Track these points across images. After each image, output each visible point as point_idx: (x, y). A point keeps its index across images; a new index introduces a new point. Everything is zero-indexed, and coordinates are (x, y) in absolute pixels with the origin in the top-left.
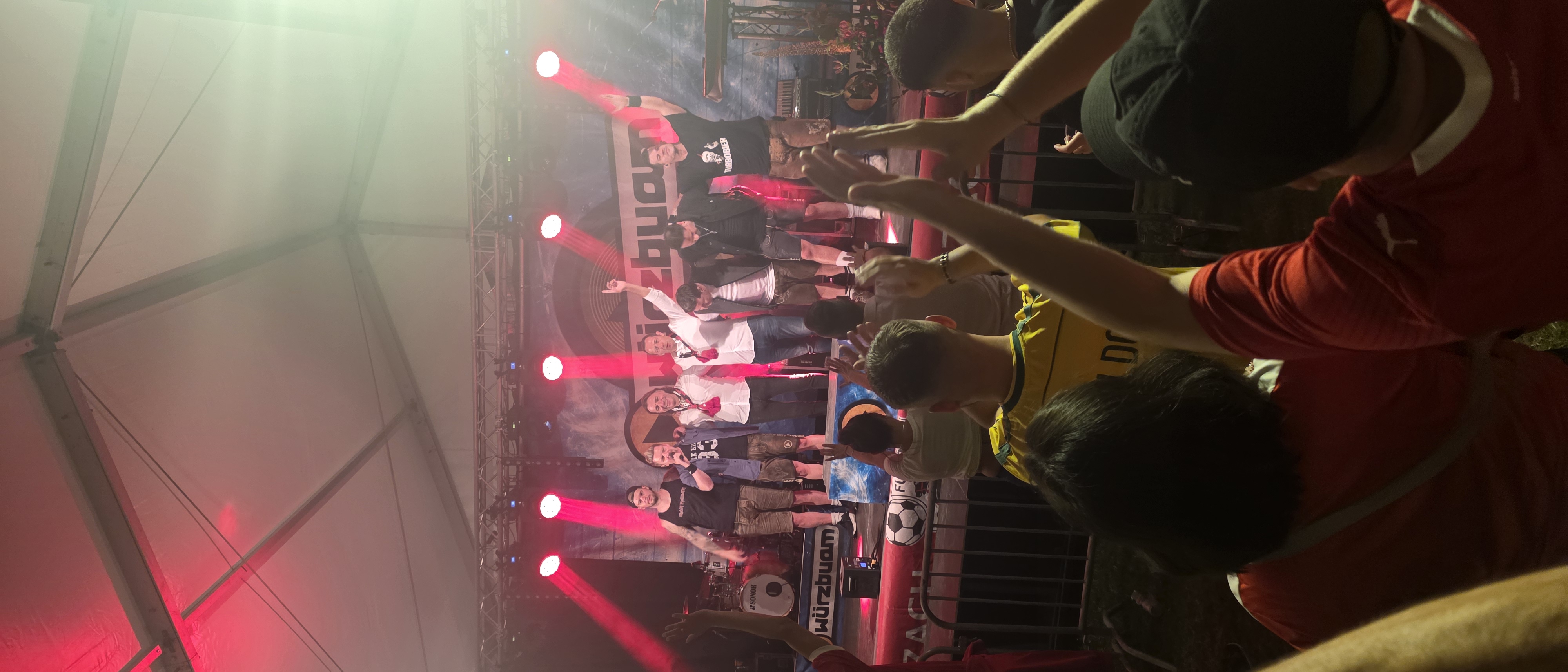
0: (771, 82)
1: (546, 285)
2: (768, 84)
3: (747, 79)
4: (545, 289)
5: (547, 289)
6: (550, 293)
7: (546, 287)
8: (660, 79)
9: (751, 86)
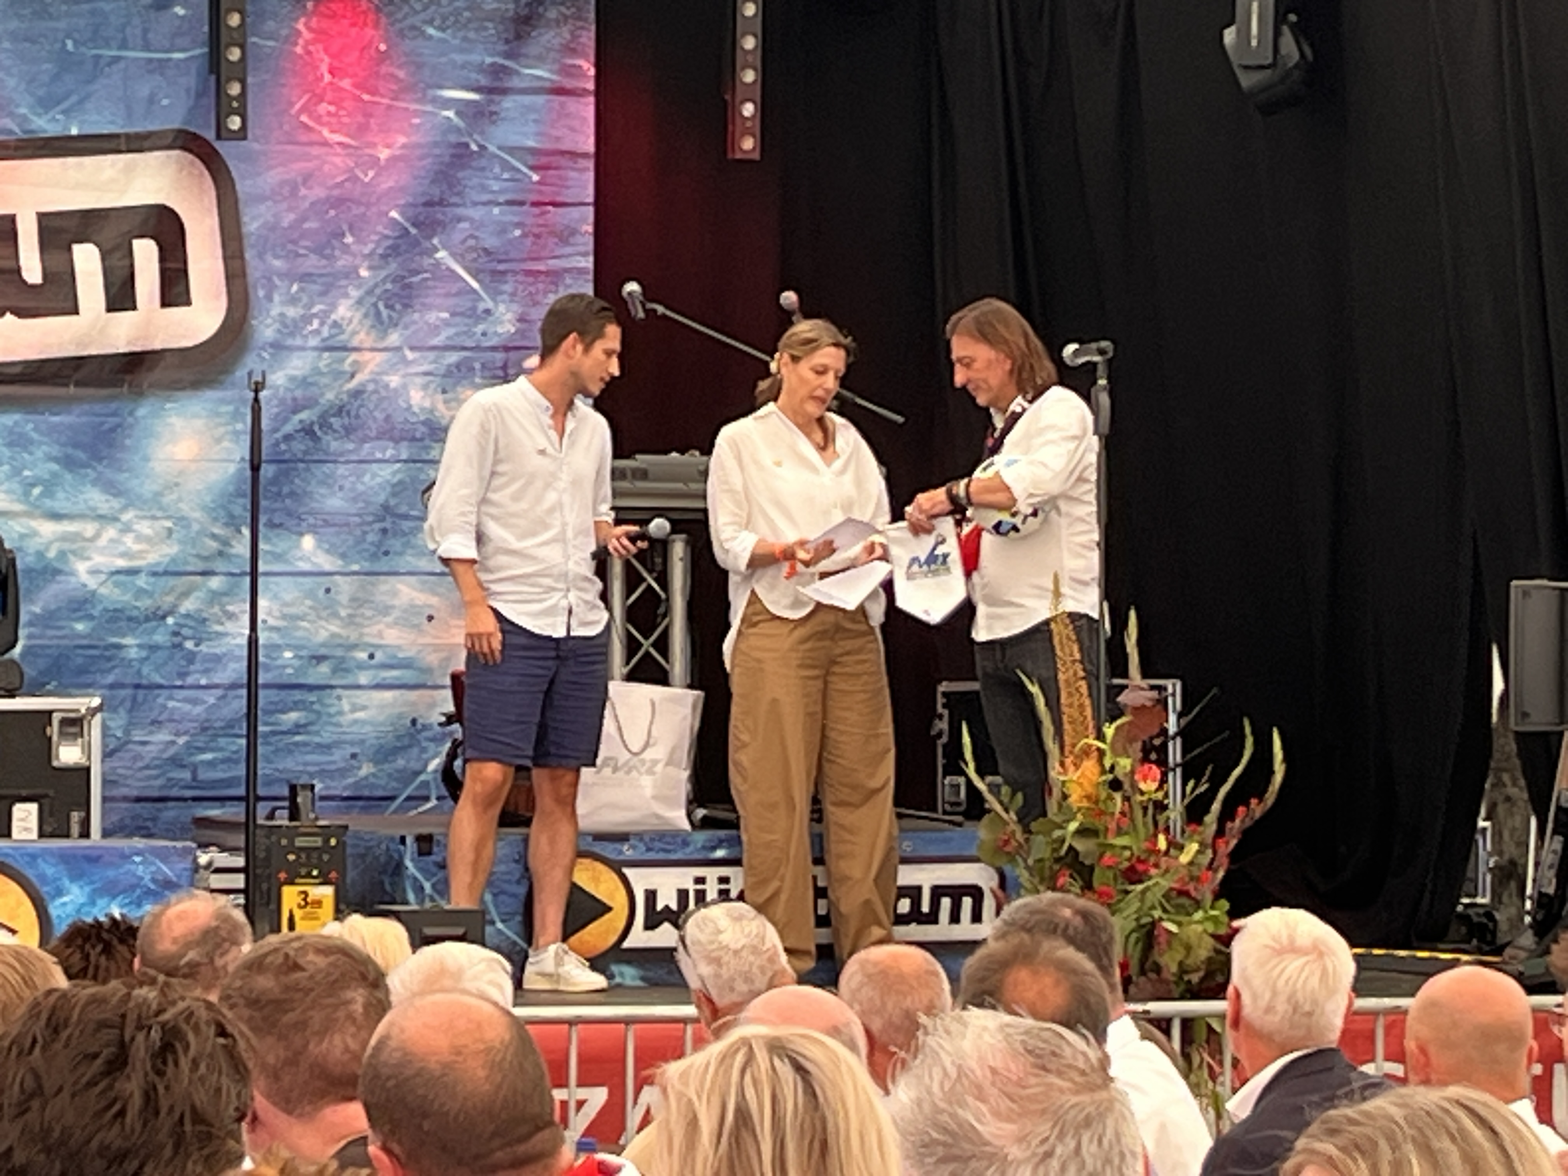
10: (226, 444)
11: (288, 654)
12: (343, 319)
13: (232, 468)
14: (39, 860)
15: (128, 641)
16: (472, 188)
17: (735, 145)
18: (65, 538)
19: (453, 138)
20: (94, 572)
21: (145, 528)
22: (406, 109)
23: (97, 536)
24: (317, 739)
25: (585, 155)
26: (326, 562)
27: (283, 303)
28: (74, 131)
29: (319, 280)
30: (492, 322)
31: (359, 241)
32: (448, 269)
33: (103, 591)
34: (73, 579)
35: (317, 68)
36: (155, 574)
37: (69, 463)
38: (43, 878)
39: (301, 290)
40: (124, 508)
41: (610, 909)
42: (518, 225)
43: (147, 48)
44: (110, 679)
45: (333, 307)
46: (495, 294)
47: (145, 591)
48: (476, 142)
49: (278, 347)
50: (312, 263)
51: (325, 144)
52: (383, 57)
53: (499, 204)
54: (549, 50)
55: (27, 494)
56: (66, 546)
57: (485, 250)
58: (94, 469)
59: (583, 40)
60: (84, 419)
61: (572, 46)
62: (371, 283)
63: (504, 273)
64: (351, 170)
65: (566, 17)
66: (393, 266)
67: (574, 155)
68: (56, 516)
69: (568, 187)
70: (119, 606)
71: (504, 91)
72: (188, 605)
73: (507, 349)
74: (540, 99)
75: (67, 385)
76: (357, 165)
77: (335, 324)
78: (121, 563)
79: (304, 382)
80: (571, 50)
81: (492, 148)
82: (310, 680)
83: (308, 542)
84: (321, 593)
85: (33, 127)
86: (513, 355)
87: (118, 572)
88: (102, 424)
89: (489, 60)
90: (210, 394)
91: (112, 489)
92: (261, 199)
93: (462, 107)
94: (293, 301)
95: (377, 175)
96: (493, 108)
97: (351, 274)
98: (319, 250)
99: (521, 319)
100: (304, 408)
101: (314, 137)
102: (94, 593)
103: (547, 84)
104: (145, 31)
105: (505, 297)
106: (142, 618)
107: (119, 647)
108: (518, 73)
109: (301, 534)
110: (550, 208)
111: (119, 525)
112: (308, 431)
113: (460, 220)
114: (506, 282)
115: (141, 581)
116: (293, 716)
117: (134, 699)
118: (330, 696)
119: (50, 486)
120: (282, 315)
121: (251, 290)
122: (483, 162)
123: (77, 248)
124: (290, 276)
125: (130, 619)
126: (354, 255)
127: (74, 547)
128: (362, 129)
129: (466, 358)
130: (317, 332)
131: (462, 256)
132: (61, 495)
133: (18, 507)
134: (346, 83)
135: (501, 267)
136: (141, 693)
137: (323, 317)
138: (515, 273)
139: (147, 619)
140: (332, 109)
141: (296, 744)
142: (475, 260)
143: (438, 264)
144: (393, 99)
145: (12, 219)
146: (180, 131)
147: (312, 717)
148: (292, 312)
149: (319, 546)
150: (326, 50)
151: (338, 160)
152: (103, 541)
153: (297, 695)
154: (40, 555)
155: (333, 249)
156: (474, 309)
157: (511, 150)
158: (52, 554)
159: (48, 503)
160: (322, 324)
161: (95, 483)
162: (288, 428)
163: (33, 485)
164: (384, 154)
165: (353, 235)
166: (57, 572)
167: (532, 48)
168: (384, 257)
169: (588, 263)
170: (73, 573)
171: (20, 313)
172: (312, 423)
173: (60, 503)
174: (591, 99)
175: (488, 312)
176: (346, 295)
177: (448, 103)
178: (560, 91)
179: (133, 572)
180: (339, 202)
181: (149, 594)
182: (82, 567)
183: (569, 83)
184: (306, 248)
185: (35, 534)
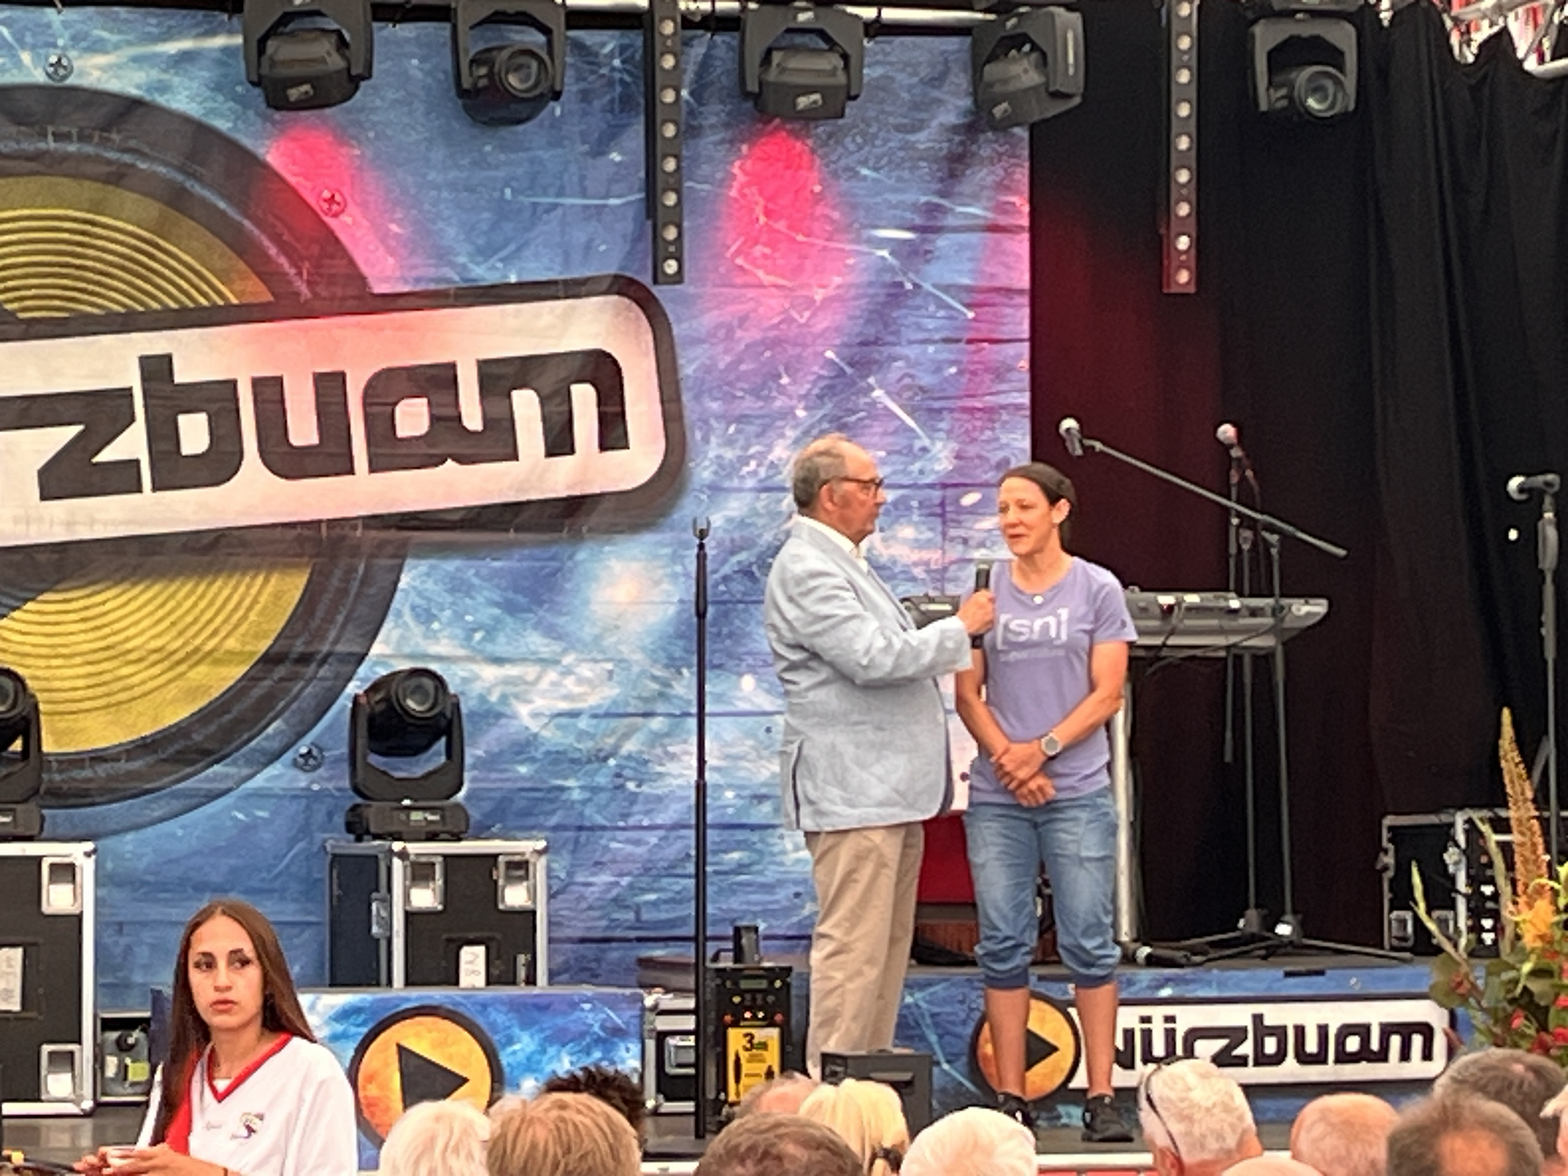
0: (766, 808)
1: (64, 62)
2: (761, 798)
3: (768, 730)
4: (53, 59)
5: (52, 65)
6: (39, 77)
7: (59, 60)
8: (752, 450)
9: (750, 742)
10: (665, 586)
11: (730, 794)
12: (780, 459)
13: (672, 610)
14: (490, 1009)
15: (571, 783)
16: (908, 327)
17: (1171, 278)
18: (507, 681)
19: (887, 278)
20: (535, 715)
21: (586, 671)
22: (843, 250)
23: (538, 679)
24: (760, 879)
25: (1020, 292)
26: (766, 703)
27: (719, 445)
28: (513, 279)
29: (758, 422)
30: (930, 459)
31: (794, 382)
32: (886, 408)
33: (546, 733)
34: (515, 722)
35: (751, 211)
36: (595, 716)
37: (510, 608)
38: (493, 1025)
39: (738, 431)
40: (565, 651)
41: (1055, 1049)
42: (952, 363)
43: (584, 194)
44: (553, 821)
45: (770, 448)
46: (932, 431)
47: (587, 733)
48: (910, 280)
49: (715, 489)
50: (749, 405)
51: (761, 286)
52: (818, 199)
53: (934, 342)
54: (983, 188)
55: (469, 638)
56: (510, 689)
57: (921, 389)
58: (536, 613)
59: (1017, 176)
60: (525, 564)
61: (1006, 182)
62: (806, 424)
63: (940, 411)
64: (786, 311)
65: (1000, 155)
66: (828, 407)
67: (1009, 292)
68: (498, 661)
69: (1003, 324)
70: (561, 748)
71: (938, 230)
72: (630, 747)
73: (944, 486)
74: (975, 238)
75: (507, 530)
76: (793, 306)
77: (772, 465)
78: (564, 706)
79: (742, 524)
80: (1003, 187)
81: (927, 286)
82: (753, 820)
83: (748, 682)
84: (762, 733)
85: (473, 275)
86: (950, 492)
87: (560, 715)
88: (542, 568)
89: (923, 199)
90: (648, 538)
91: (552, 632)
92: (698, 341)
93: (896, 247)
94: (730, 442)
95: (813, 315)
96: (928, 247)
97: (788, 414)
98: (756, 392)
99: (958, 457)
100: (742, 549)
101: (749, 279)
102: (535, 736)
103: (981, 222)
104: (582, 178)
105: (942, 435)
106: (584, 759)
107: (562, 789)
108: (952, 210)
109: (740, 675)
110: (985, 345)
111: (559, 668)
112: (747, 573)
113: (895, 360)
114: (942, 420)
115: (583, 723)
116: (735, 856)
117: (577, 841)
118: (772, 836)
119: (491, 632)
120: (719, 457)
121: (688, 434)
122: (919, 301)
123: (515, 394)
124: (727, 419)
125: (573, 761)
126: (790, 397)
127: (516, 690)
128: (798, 270)
129: (903, 496)
130: (754, 473)
131: (899, 394)
132: (501, 638)
133: (461, 652)
134: (781, 225)
135: (937, 405)
136: (584, 835)
137: (760, 457)
138: (951, 410)
139: (589, 761)
140: (767, 251)
141: (740, 884)
142: (911, 398)
143: (874, 403)
144: (828, 240)
145: (453, 366)
146: (616, 277)
147: (755, 857)
148: (729, 454)
149: (758, 686)
150: (761, 193)
151: (773, 302)
152: (544, 684)
153: (740, 835)
154: (482, 699)
155: (770, 391)
156: (910, 447)
157: (947, 289)
158: (494, 698)
159: (489, 648)
160: (759, 465)
161: (536, 626)
162: (726, 570)
163: (475, 630)
164: (819, 295)
165: (789, 376)
166: (499, 716)
167: (965, 187)
168: (820, 397)
169: (1025, 399)
170: (514, 716)
171: (461, 460)
172: (751, 564)
173: (500, 647)
174: (1026, 236)
175: (924, 450)
176: (782, 436)
177: (882, 243)
178: (994, 228)
179: (574, 715)
180: (775, 343)
181: (591, 736)
182: (523, 710)
183: (1003, 220)
184: (742, 389)
185: (476, 678)
